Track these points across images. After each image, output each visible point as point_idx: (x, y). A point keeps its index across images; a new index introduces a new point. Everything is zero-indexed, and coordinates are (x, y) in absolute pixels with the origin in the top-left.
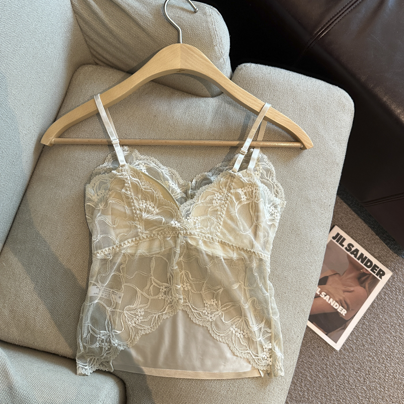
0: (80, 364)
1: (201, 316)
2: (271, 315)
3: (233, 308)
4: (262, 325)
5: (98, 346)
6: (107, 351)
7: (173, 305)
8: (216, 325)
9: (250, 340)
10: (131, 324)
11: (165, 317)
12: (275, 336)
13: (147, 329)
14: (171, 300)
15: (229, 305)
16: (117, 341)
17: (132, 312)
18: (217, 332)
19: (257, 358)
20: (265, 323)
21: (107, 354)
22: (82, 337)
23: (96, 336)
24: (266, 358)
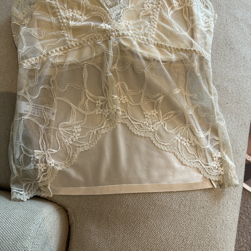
0: (14, 189)
1: (142, 127)
2: (217, 122)
3: (175, 117)
4: (209, 133)
5: (32, 168)
6: (43, 173)
7: (111, 119)
8: (160, 135)
9: (198, 148)
10: (68, 141)
11: (103, 131)
12: (224, 145)
13: (86, 146)
14: (109, 114)
15: (171, 114)
16: (53, 161)
17: (67, 129)
18: (161, 142)
19: (207, 167)
20: (212, 131)
21: (44, 176)
22: (14, 159)
23: (30, 156)
24: (217, 168)
